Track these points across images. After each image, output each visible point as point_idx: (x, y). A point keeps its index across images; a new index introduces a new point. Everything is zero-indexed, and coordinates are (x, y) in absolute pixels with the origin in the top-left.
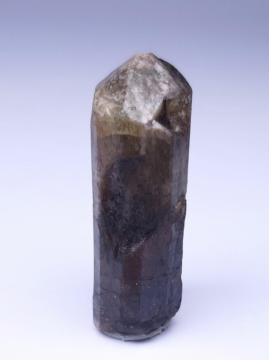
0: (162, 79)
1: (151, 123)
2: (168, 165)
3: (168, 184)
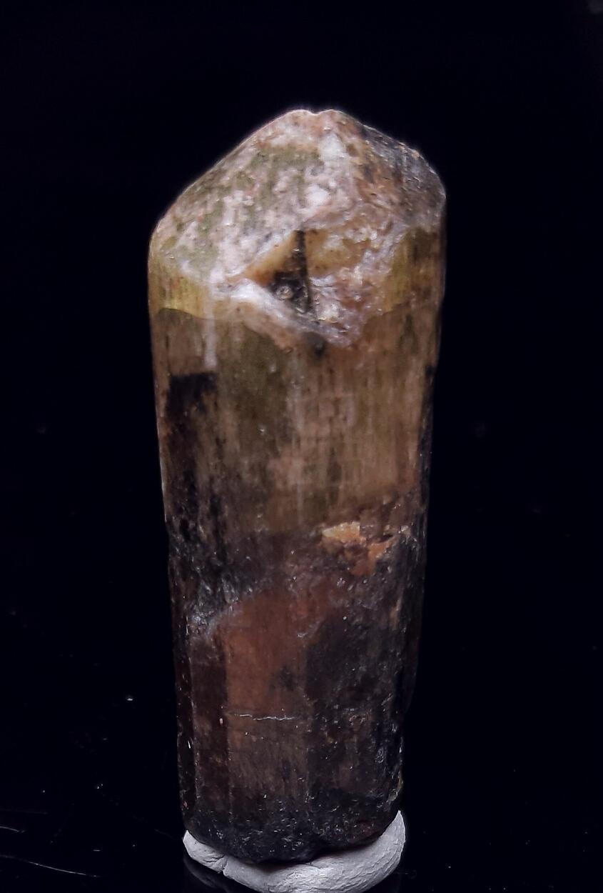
0: (321, 177)
1: (232, 284)
2: (283, 406)
3: (285, 459)
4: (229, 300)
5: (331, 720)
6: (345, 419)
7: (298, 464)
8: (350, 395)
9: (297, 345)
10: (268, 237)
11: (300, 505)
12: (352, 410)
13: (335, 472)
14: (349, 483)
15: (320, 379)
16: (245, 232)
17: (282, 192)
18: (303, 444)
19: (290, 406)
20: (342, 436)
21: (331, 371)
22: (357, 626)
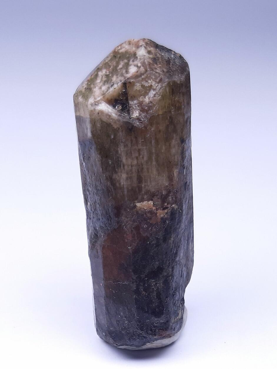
1: (97, 103)
2: (117, 152)
3: (119, 174)
4: (95, 109)
5: (144, 284)
6: (143, 158)
7: (124, 176)
8: (145, 148)
9: (121, 127)
10: (112, 86)
11: (126, 193)
12: (145, 153)
13: (140, 180)
14: (146, 184)
15: (132, 141)
16: (104, 84)
17: (120, 69)
18: (126, 167)
19: (120, 152)
20: (142, 165)
21: (136, 138)
22: (153, 245)
